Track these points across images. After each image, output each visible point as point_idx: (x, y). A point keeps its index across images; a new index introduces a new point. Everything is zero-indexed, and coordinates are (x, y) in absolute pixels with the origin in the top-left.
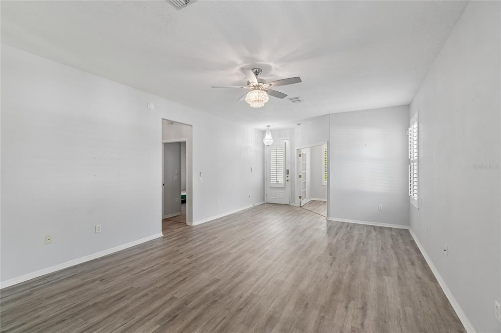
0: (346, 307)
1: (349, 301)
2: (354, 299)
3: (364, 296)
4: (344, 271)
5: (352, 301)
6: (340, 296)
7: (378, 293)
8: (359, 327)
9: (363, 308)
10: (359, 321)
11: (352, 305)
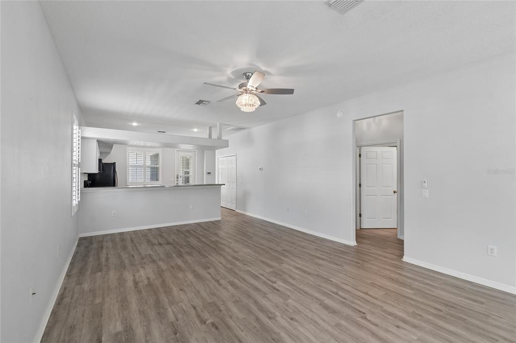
0: (148, 278)
1: (149, 282)
2: (147, 285)
3: (140, 292)
4: (173, 307)
5: (146, 284)
6: (158, 283)
7: (127, 300)
8: (135, 274)
9: (137, 284)
10: (137, 276)
11: (146, 282)
